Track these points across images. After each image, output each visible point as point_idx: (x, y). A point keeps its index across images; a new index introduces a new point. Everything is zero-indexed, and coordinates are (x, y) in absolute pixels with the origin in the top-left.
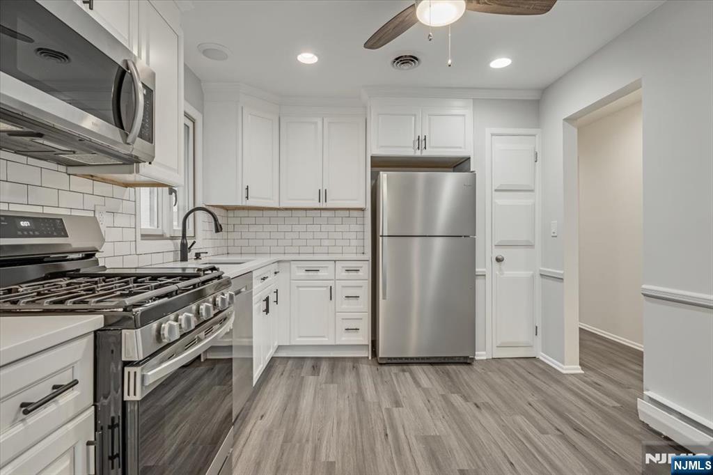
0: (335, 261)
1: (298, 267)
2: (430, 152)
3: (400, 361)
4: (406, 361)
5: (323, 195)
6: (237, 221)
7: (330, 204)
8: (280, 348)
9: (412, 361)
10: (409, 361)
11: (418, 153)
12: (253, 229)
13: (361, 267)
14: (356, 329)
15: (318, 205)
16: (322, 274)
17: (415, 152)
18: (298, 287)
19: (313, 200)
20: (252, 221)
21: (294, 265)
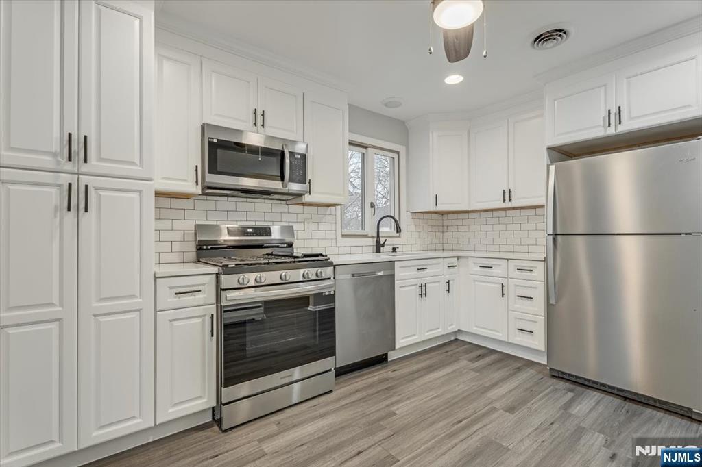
0: (508, 259)
1: (475, 263)
2: (628, 126)
3: (578, 380)
4: (587, 383)
5: (508, 195)
6: (449, 223)
7: (515, 203)
8: (459, 331)
9: (594, 385)
10: (590, 384)
11: (611, 131)
12: (462, 229)
13: (536, 267)
14: (531, 332)
15: (503, 205)
16: (495, 271)
17: (605, 131)
18: (475, 281)
19: (498, 201)
20: (460, 222)
21: (471, 261)
